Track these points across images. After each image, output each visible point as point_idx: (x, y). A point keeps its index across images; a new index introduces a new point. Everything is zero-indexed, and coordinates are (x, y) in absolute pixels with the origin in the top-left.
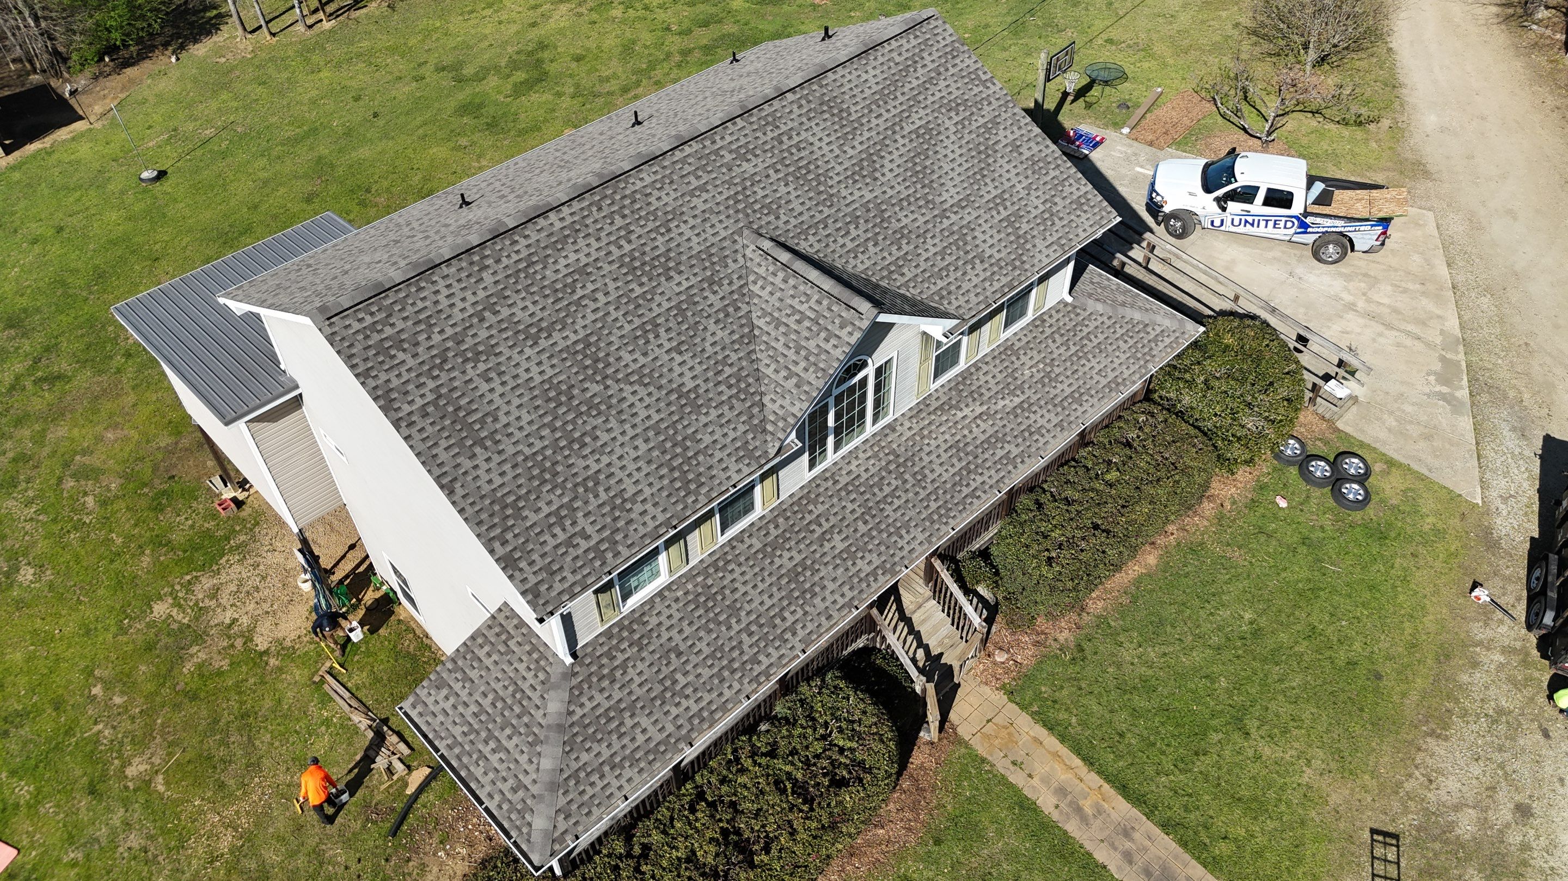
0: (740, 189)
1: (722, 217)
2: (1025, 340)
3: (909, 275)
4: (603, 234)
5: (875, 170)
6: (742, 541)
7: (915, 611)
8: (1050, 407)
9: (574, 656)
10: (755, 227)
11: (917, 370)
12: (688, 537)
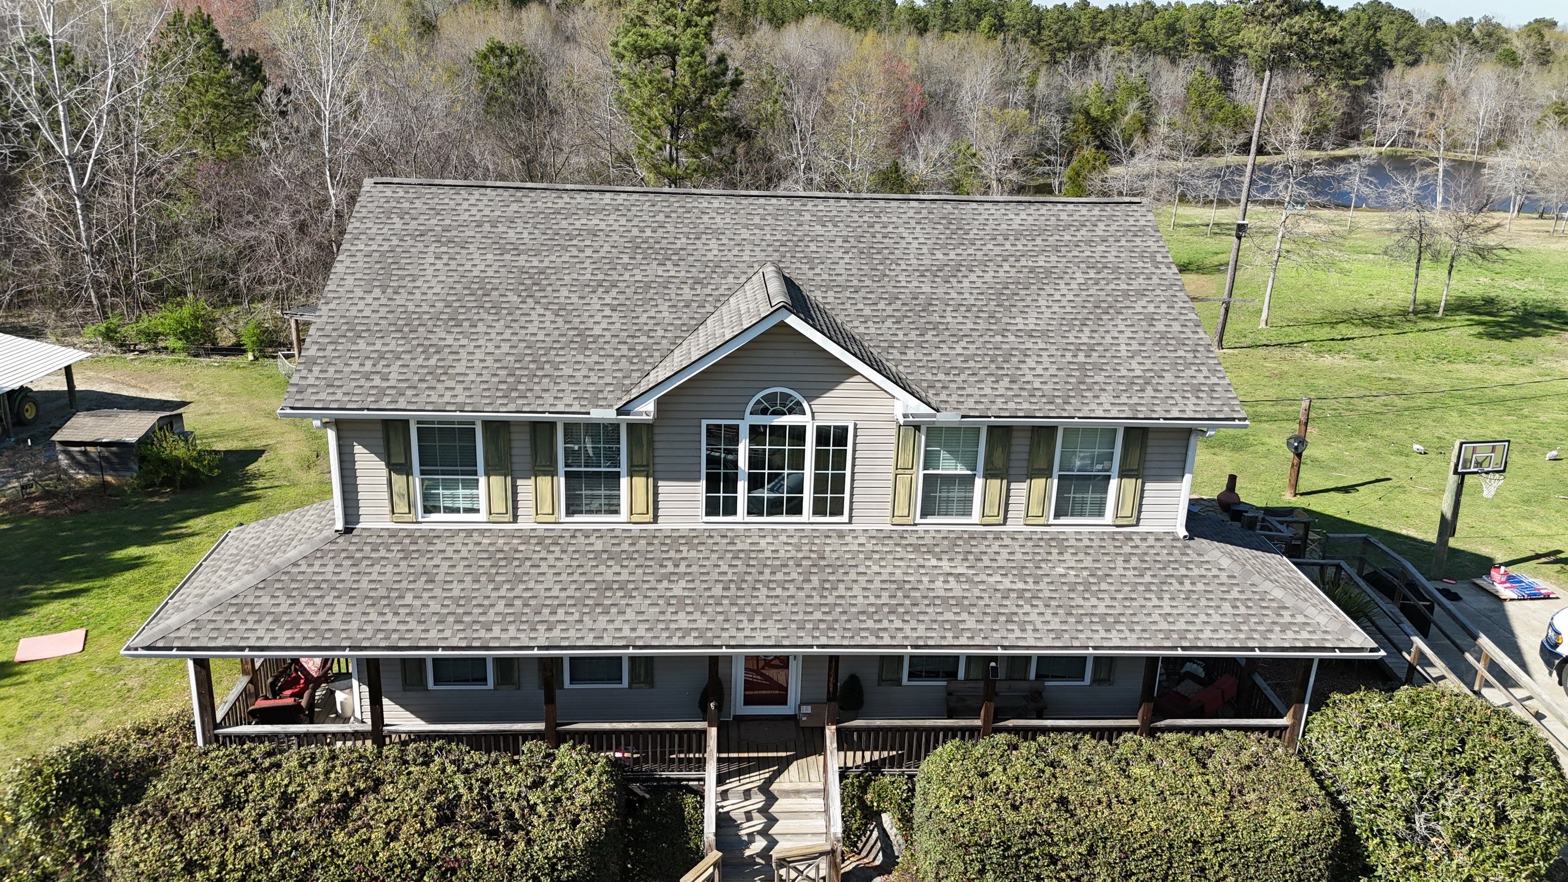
1: (757, 249)
2: (1086, 543)
4: (637, 219)
5: (955, 276)
7: (788, 793)
8: (1061, 611)
9: (348, 531)
10: (781, 265)
11: (892, 477)
12: (519, 482)
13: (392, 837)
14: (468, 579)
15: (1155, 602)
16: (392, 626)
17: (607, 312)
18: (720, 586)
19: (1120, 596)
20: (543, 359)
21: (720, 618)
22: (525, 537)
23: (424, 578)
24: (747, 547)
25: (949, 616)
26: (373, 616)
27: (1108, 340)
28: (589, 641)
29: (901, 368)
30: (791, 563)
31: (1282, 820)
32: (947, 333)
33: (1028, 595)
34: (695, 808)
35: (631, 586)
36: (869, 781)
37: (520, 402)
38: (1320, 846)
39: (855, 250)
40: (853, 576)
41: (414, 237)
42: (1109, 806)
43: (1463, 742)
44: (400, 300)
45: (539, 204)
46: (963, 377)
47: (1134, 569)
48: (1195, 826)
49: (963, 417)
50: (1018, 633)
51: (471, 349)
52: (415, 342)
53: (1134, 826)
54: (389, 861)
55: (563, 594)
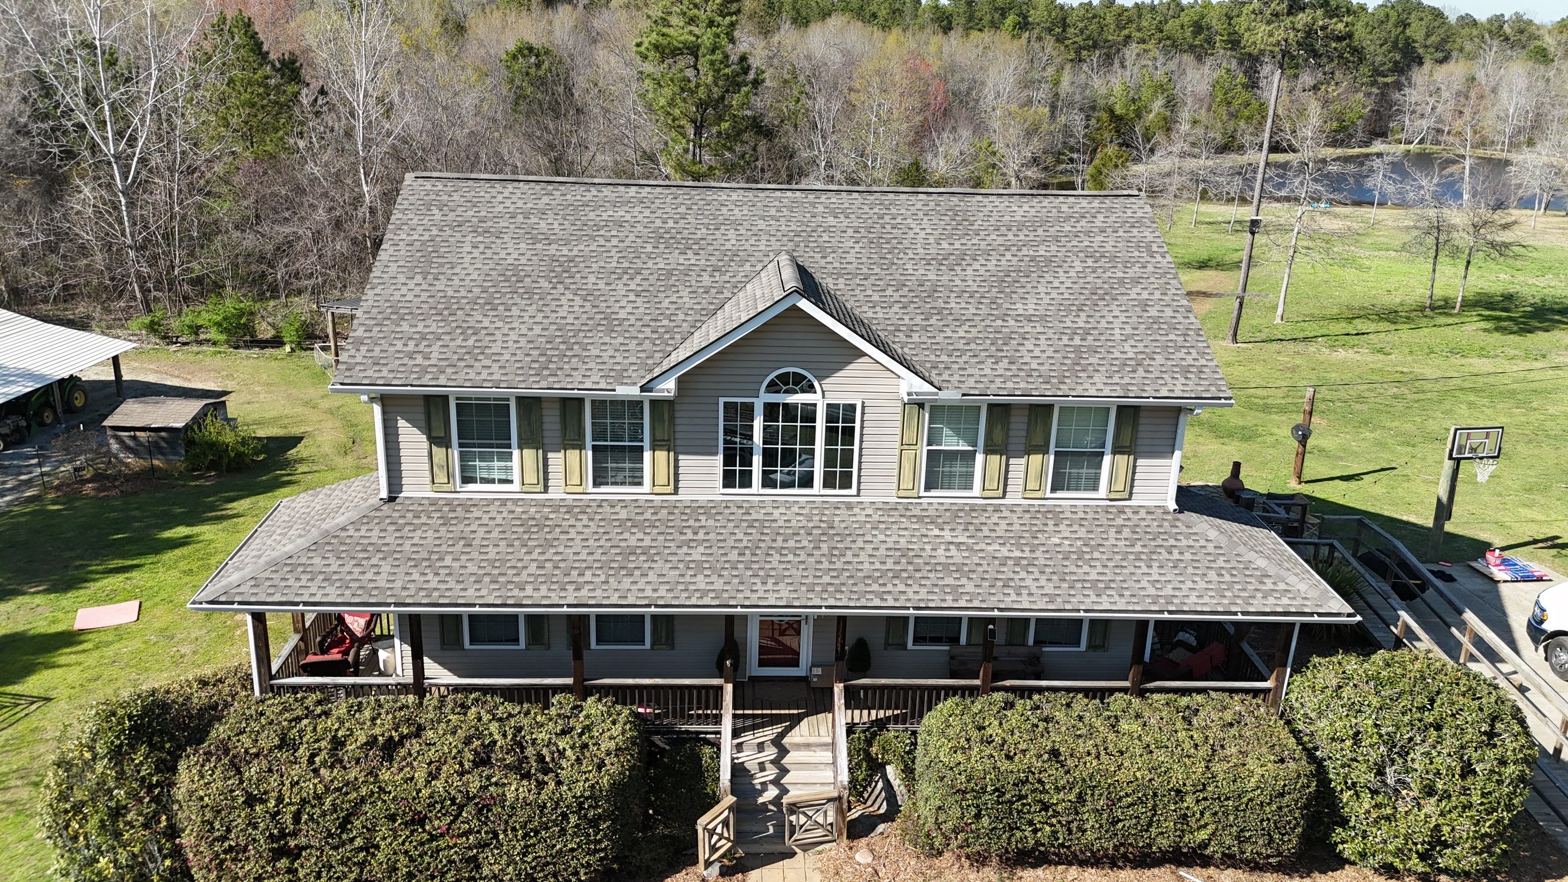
1: (773, 239)
4: (660, 211)
5: (959, 264)
6: (613, 507)
7: (798, 746)
8: (1055, 577)
9: (392, 499)
10: (795, 254)
11: (897, 452)
12: (550, 455)
13: (432, 776)
14: (503, 543)
15: (1145, 569)
16: (433, 585)
17: (632, 298)
18: (736, 552)
19: (1110, 564)
20: (573, 340)
21: (736, 581)
22: (556, 506)
23: (462, 543)
24: (761, 517)
25: (948, 580)
26: (416, 576)
27: (1103, 324)
28: (614, 600)
29: (906, 350)
30: (802, 532)
31: (1260, 771)
32: (950, 318)
33: (1024, 562)
34: (712, 758)
35: (653, 551)
36: (874, 735)
37: (551, 379)
38: (1296, 795)
39: (865, 240)
40: (860, 543)
41: (452, 228)
42: (1098, 757)
43: (1432, 701)
44: (440, 285)
45: (569, 197)
46: (965, 358)
47: (1126, 539)
48: (1178, 776)
49: (964, 395)
50: (1014, 597)
51: (506, 331)
52: (454, 325)
53: (1122, 776)
54: (431, 797)
55: (590, 558)
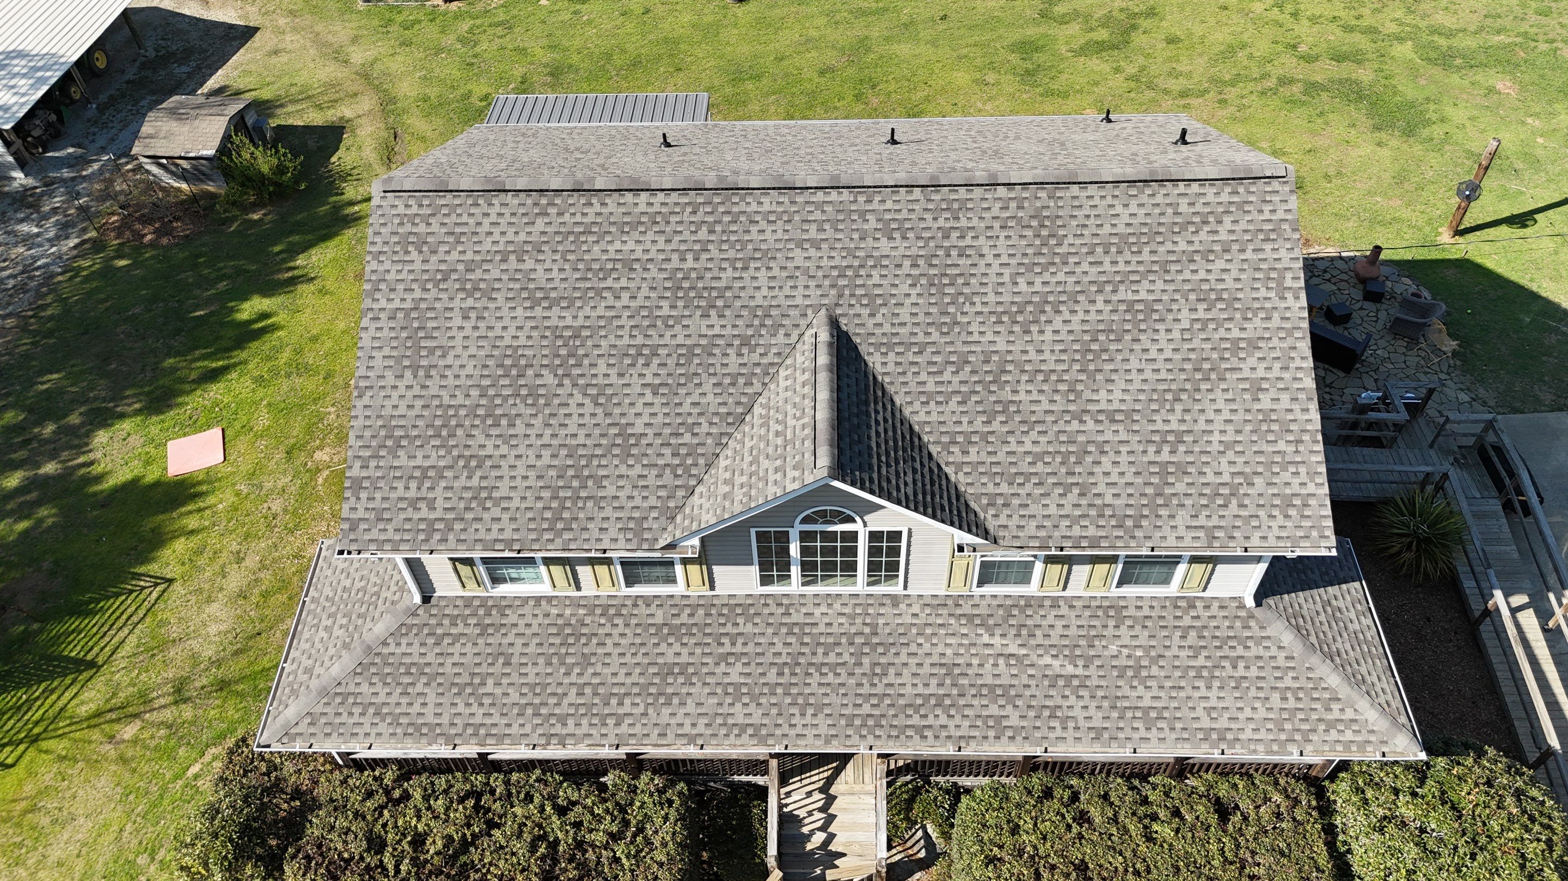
0: (856, 263)
1: (812, 283)
2: (1146, 611)
3: (973, 457)
4: (677, 238)
5: (1036, 322)
6: (648, 605)
7: (845, 794)
9: (426, 599)
11: (948, 562)
12: (578, 570)
14: (541, 661)
20: (586, 473)
21: (774, 711)
22: (591, 606)
23: (501, 661)
24: (801, 619)
25: (994, 710)
26: (461, 708)
30: (844, 640)
35: (691, 670)
37: (567, 536)
46: (1028, 487)
51: (512, 461)
52: (455, 452)
